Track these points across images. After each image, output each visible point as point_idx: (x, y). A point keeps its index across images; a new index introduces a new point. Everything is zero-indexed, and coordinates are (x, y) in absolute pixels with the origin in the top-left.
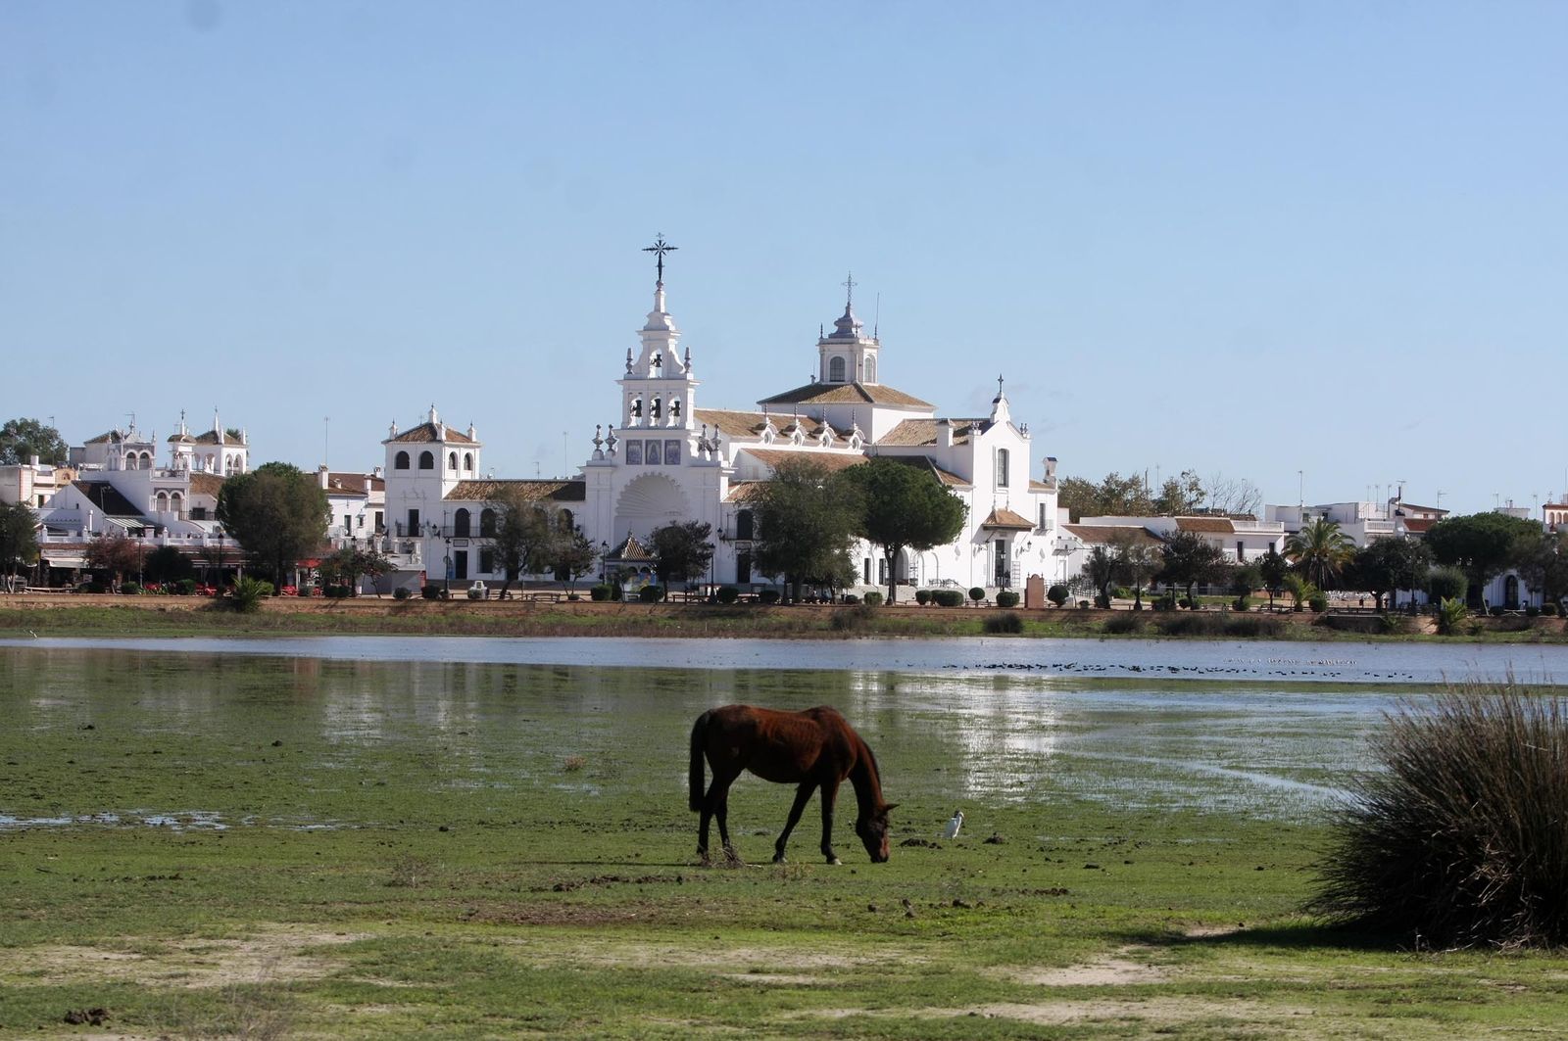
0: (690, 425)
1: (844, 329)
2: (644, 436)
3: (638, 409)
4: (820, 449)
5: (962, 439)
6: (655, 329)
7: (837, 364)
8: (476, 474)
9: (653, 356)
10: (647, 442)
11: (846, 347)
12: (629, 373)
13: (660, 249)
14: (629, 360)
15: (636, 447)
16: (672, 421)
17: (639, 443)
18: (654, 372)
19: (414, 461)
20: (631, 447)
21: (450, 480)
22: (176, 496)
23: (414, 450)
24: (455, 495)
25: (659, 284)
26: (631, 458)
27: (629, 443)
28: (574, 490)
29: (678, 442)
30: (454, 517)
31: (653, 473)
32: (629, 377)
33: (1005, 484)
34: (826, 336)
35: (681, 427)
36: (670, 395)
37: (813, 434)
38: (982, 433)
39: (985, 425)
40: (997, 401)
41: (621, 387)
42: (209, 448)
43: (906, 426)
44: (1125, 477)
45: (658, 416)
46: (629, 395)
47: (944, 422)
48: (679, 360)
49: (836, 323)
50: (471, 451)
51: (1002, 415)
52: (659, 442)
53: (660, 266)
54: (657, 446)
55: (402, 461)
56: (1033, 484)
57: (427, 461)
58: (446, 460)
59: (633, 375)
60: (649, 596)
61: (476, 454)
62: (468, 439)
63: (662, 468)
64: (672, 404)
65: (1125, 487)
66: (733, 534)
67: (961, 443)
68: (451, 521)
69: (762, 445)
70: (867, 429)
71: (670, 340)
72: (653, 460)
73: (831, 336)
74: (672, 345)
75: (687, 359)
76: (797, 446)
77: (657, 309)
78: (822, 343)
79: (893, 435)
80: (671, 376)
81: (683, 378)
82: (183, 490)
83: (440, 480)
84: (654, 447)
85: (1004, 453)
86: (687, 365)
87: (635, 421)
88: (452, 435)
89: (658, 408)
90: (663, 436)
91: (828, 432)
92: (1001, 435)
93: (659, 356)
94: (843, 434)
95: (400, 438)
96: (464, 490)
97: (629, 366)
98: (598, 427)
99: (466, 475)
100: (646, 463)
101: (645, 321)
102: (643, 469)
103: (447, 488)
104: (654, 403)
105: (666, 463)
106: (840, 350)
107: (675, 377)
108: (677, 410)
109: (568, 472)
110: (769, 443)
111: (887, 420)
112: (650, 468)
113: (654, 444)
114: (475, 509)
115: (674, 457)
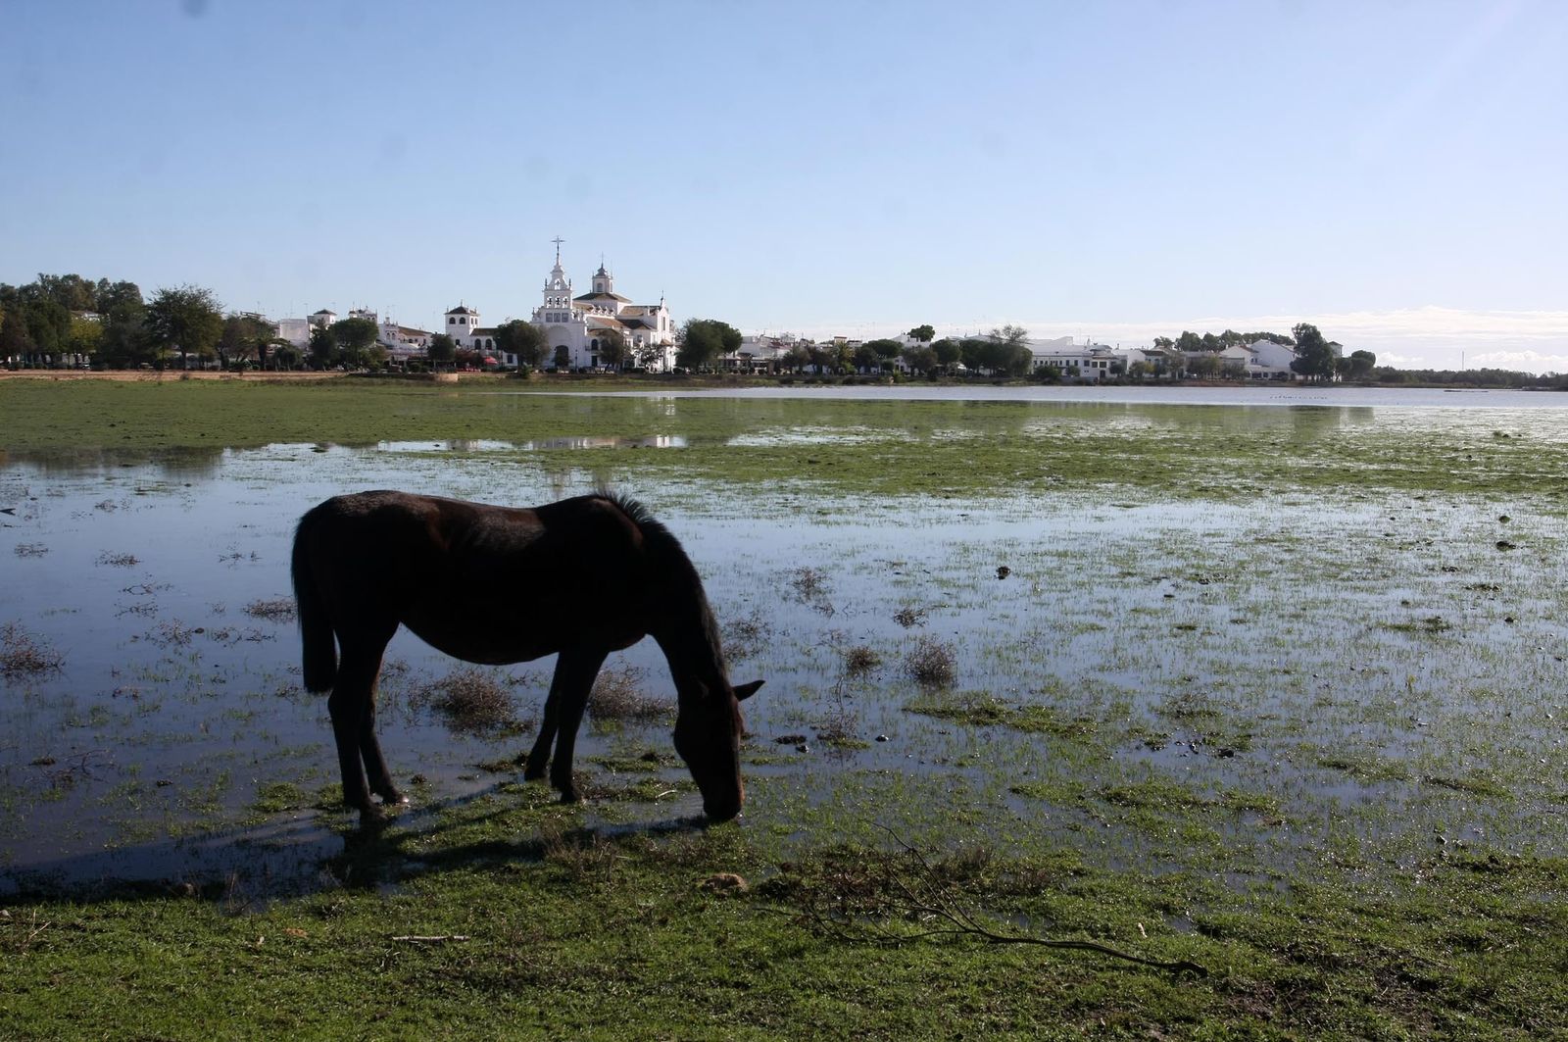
0: (572, 308)
1: (601, 272)
2: (553, 312)
3: (550, 301)
4: (605, 317)
5: (653, 313)
6: (557, 272)
7: (600, 285)
8: (477, 326)
9: (556, 282)
10: (555, 314)
11: (604, 279)
13: (558, 241)
14: (546, 283)
15: (550, 316)
16: (564, 306)
17: (551, 314)
18: (556, 287)
19: (457, 321)
20: (548, 316)
21: (472, 328)
22: (392, 334)
23: (457, 317)
24: (474, 334)
25: (558, 254)
26: (548, 319)
27: (547, 314)
29: (567, 314)
30: (474, 343)
31: (557, 325)
32: (546, 289)
33: (664, 330)
35: (569, 308)
36: (564, 296)
38: (660, 311)
39: (660, 308)
40: (662, 299)
41: (544, 292)
43: (627, 308)
45: (558, 304)
46: (546, 296)
47: (646, 307)
48: (567, 283)
49: (598, 271)
50: (477, 317)
51: (664, 304)
52: (559, 314)
53: (558, 247)
54: (559, 316)
55: (452, 321)
56: (670, 330)
57: (463, 321)
58: (469, 320)
59: (548, 289)
62: (475, 313)
63: (561, 324)
64: (564, 299)
66: (590, 348)
67: (653, 315)
69: (592, 315)
70: (616, 309)
71: (563, 276)
72: (557, 321)
73: (596, 275)
75: (570, 282)
77: (558, 264)
78: (593, 277)
79: (625, 312)
80: (564, 289)
81: (569, 290)
82: (395, 332)
83: (469, 328)
84: (557, 317)
85: (664, 318)
86: (570, 285)
87: (548, 305)
89: (558, 301)
90: (561, 312)
92: (663, 312)
93: (558, 281)
94: (610, 310)
95: (453, 312)
96: (476, 332)
97: (546, 285)
98: (534, 308)
100: (554, 322)
101: (553, 268)
103: (471, 331)
104: (556, 299)
105: (562, 322)
106: (601, 281)
107: (566, 290)
108: (566, 302)
111: (621, 306)
112: (555, 324)
113: (557, 315)
114: (483, 339)
115: (566, 319)
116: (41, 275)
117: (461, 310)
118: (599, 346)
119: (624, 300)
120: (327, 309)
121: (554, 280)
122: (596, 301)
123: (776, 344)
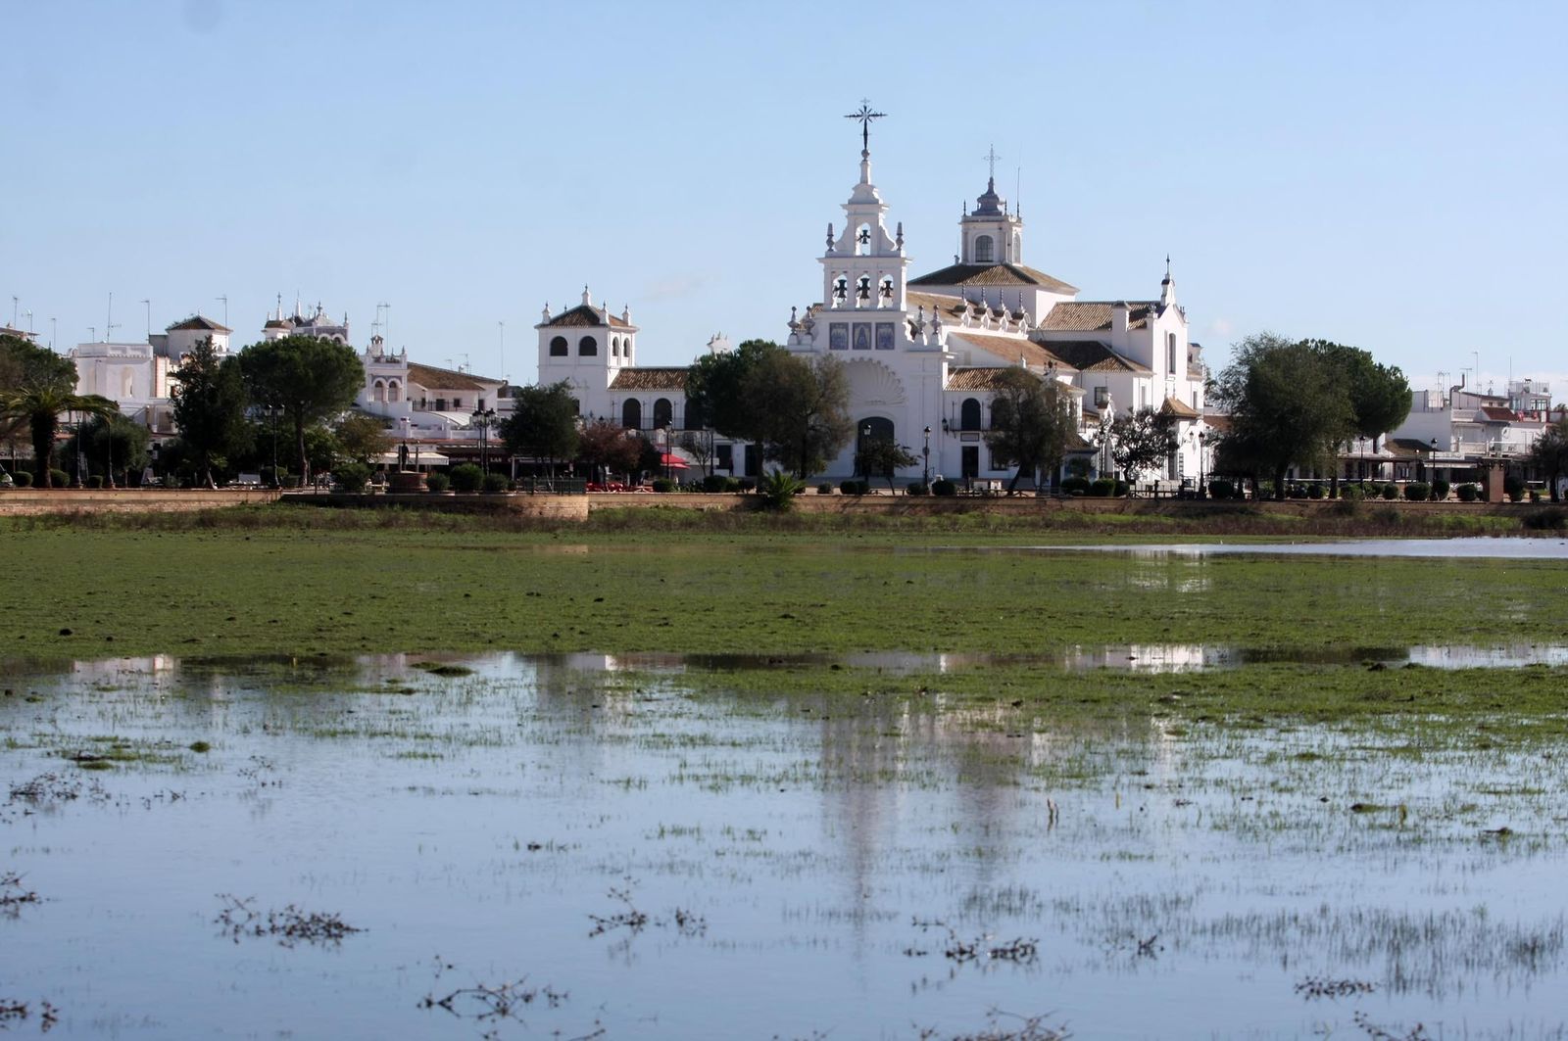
0: (904, 307)
1: (989, 205)
2: (850, 319)
3: (842, 288)
5: (1139, 322)
6: (863, 203)
7: (984, 242)
8: (633, 362)
9: (859, 232)
10: (855, 325)
11: (995, 225)
12: (830, 250)
14: (830, 235)
15: (841, 331)
16: (882, 302)
17: (845, 326)
18: (860, 249)
19: (573, 347)
20: (834, 331)
21: (615, 365)
22: (393, 385)
23: (573, 336)
24: (621, 384)
25: (865, 153)
26: (837, 343)
27: (832, 326)
29: (891, 325)
30: (621, 409)
31: (862, 359)
32: (830, 255)
33: (1172, 371)
34: (969, 214)
35: (896, 309)
36: (881, 273)
37: (995, 318)
38: (1159, 317)
39: (1160, 309)
40: (1166, 282)
41: (823, 266)
45: (865, 296)
46: (831, 273)
47: (1120, 304)
48: (892, 237)
49: (979, 200)
50: (629, 336)
51: (1171, 297)
52: (868, 325)
53: (866, 134)
54: (867, 331)
55: (558, 347)
56: (1189, 371)
57: (588, 347)
58: (609, 345)
59: (836, 254)
61: (633, 339)
62: (624, 323)
63: (873, 354)
64: (882, 283)
66: (958, 424)
67: (1140, 327)
68: (619, 413)
69: (963, 329)
70: (1033, 312)
71: (881, 215)
72: (862, 345)
73: (974, 214)
74: (882, 220)
75: (900, 234)
76: (985, 329)
77: (864, 180)
78: (966, 220)
80: (882, 253)
81: (897, 255)
82: (400, 378)
83: (606, 368)
84: (862, 333)
85: (1172, 337)
86: (900, 242)
87: (836, 301)
89: (865, 288)
90: (873, 319)
91: (1006, 315)
92: (1171, 320)
93: (865, 232)
94: (1014, 317)
95: (557, 321)
96: (629, 378)
97: (830, 242)
98: (794, 309)
99: (625, 363)
100: (854, 348)
101: (850, 194)
102: (850, 354)
103: (612, 376)
104: (860, 283)
105: (877, 348)
106: (989, 229)
107: (887, 254)
108: (887, 291)
111: (1045, 303)
112: (859, 354)
113: (861, 328)
114: (647, 399)
115: (887, 341)
117: (585, 315)
118: (986, 415)
119: (1054, 286)
120: (206, 316)
121: (852, 227)
122: (974, 286)
123: (1498, 414)
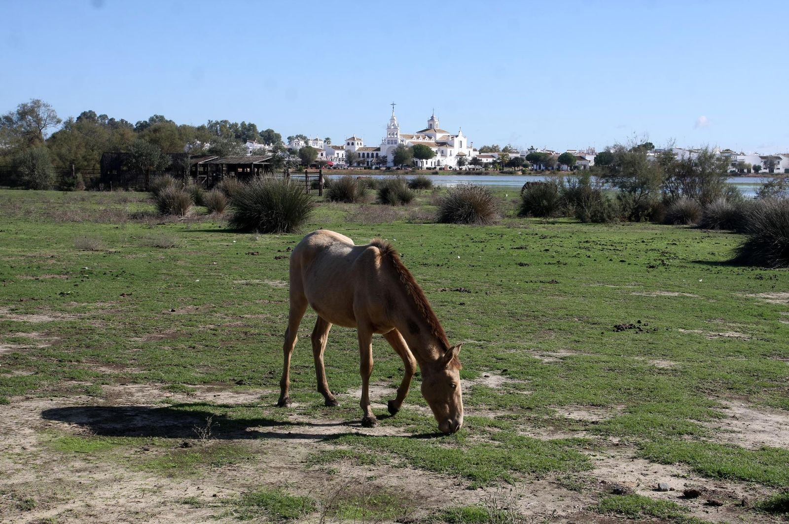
0: (399, 137)
1: (432, 118)
2: (391, 139)
3: (390, 134)
4: (425, 141)
5: (453, 139)
7: (431, 125)
8: (362, 146)
13: (393, 104)
14: (388, 125)
16: (396, 136)
18: (392, 127)
19: (350, 144)
21: (358, 147)
23: (351, 142)
24: (358, 150)
25: (393, 111)
26: (388, 143)
27: (388, 140)
28: (378, 149)
29: (397, 140)
33: (461, 147)
36: (395, 131)
37: (424, 138)
38: (456, 138)
39: (457, 136)
40: (459, 132)
41: (387, 130)
42: (316, 141)
43: (443, 137)
44: (495, 145)
45: (393, 135)
46: (388, 132)
47: (450, 136)
51: (460, 134)
53: (393, 108)
55: (348, 144)
56: (468, 147)
57: (353, 144)
58: (356, 144)
59: (389, 128)
60: (376, 168)
61: (362, 142)
62: (361, 140)
64: (396, 133)
65: (495, 147)
69: (413, 141)
70: (435, 137)
72: (392, 144)
73: (430, 120)
74: (395, 122)
75: (398, 125)
76: (421, 141)
77: (393, 116)
79: (441, 138)
83: (355, 147)
84: (392, 141)
85: (461, 141)
87: (389, 136)
88: (357, 139)
90: (394, 139)
91: (427, 138)
92: (460, 138)
93: (393, 124)
94: (430, 138)
95: (347, 140)
96: (360, 149)
98: (383, 137)
99: (361, 147)
101: (391, 118)
102: (391, 145)
103: (356, 149)
104: (392, 133)
105: (394, 144)
106: (431, 122)
107: (396, 128)
109: (378, 147)
110: (415, 140)
111: (440, 135)
114: (366, 153)
116: (209, 121)
119: (441, 131)
121: (391, 123)
122: (427, 132)
